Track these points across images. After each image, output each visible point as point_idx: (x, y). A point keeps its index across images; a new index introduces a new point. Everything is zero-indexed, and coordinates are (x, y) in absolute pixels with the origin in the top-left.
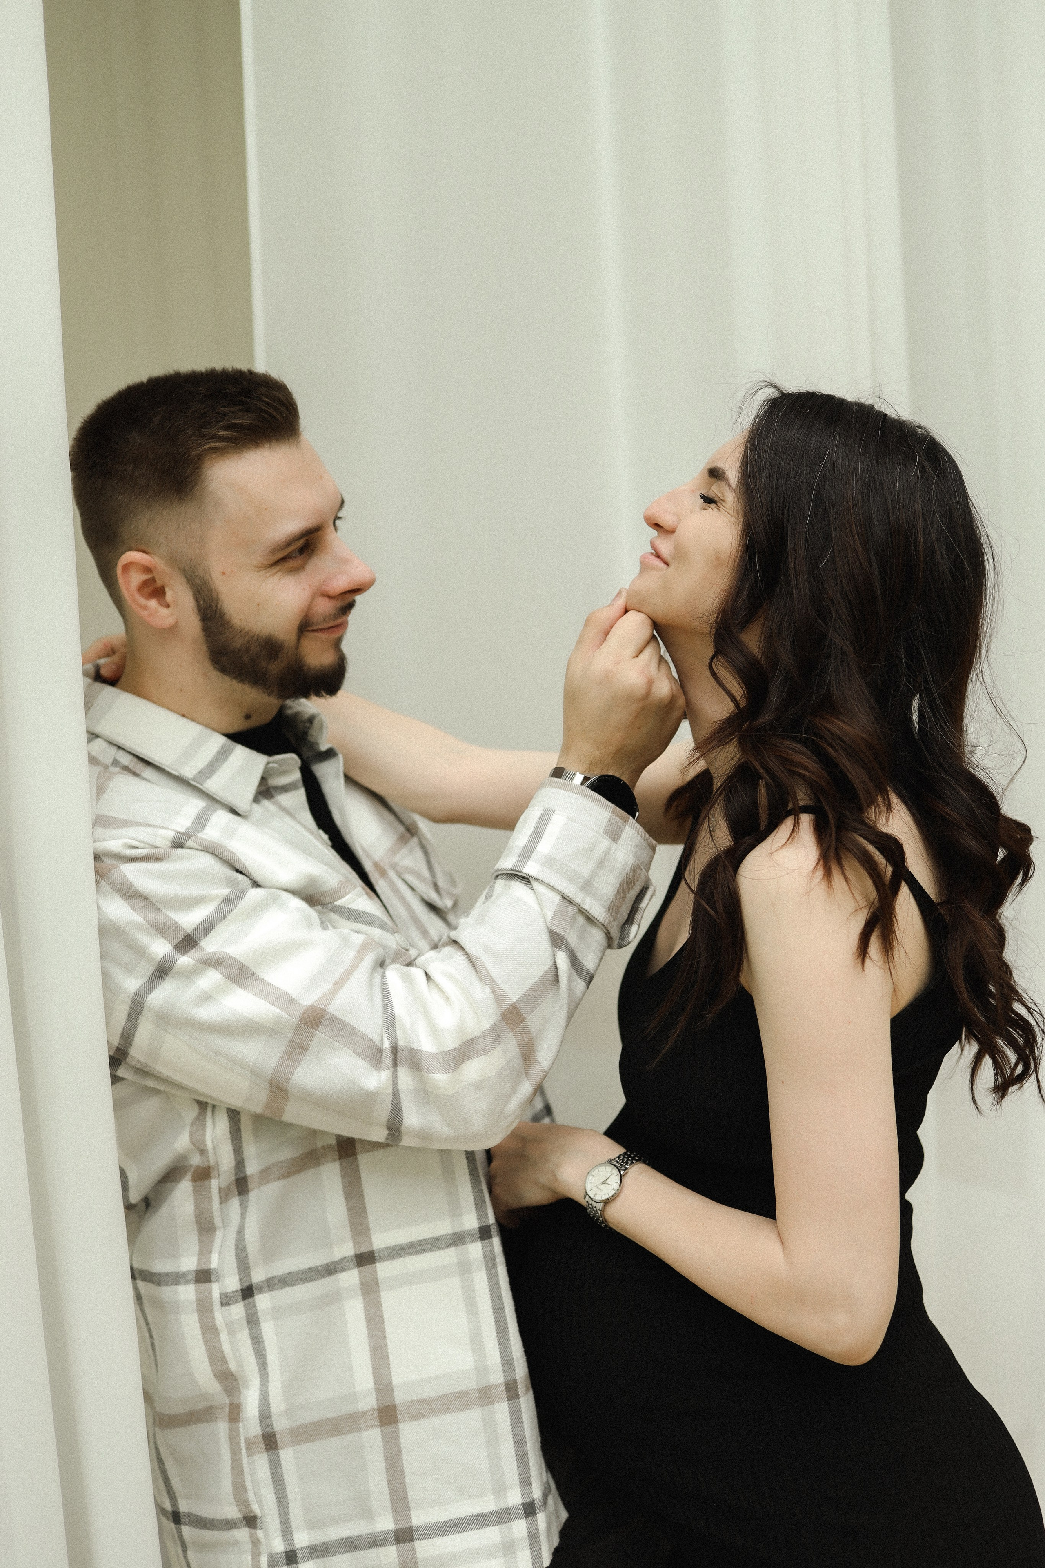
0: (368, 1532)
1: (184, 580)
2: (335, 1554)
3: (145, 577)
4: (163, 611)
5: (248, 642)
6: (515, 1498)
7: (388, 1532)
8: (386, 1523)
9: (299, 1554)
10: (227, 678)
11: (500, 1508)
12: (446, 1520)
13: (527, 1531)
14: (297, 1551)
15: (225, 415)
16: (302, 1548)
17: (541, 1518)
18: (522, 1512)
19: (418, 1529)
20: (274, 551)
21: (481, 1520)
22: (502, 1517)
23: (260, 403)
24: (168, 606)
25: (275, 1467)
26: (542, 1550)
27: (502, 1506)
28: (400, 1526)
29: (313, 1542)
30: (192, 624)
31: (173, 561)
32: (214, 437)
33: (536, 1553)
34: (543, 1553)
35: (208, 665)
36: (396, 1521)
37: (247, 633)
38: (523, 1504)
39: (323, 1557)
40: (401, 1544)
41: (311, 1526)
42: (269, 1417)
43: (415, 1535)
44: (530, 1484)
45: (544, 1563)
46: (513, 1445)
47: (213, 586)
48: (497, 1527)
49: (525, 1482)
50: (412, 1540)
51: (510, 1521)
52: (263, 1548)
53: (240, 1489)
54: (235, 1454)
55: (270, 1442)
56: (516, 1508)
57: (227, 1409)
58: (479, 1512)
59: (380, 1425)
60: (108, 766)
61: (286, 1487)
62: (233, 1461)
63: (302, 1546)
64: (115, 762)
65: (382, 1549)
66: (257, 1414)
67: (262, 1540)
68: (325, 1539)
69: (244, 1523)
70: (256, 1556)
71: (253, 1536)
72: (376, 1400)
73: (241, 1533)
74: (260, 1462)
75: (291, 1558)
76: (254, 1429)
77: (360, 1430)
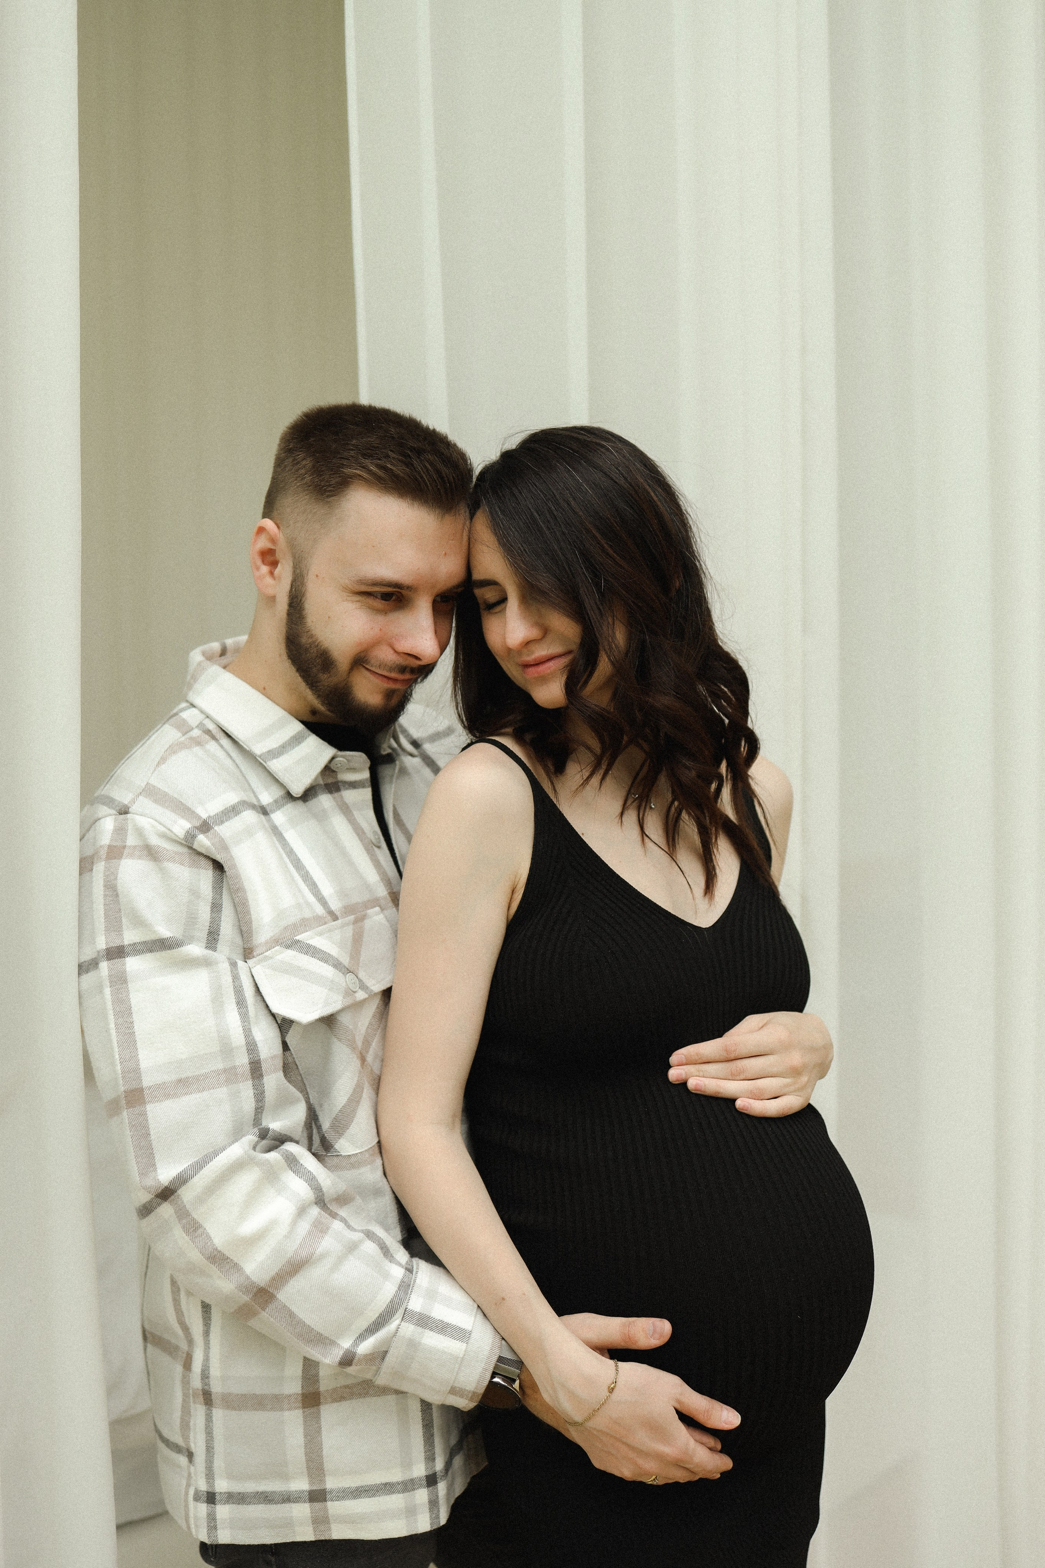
0: (283, 1489)
1: (292, 564)
2: (249, 1503)
4: (270, 581)
5: (311, 645)
6: (420, 1470)
7: (302, 1492)
8: (301, 1485)
9: (218, 1497)
11: (405, 1479)
12: (358, 1486)
14: (216, 1494)
16: (221, 1493)
17: (442, 1487)
18: (424, 1483)
19: (331, 1492)
21: (388, 1488)
22: (408, 1486)
24: (274, 578)
25: (209, 1418)
26: (440, 1512)
27: (407, 1477)
28: (315, 1488)
29: (230, 1490)
33: (434, 1515)
34: (441, 1514)
36: (312, 1484)
37: (313, 637)
38: (427, 1476)
39: (239, 1504)
40: (314, 1503)
41: (230, 1476)
42: (208, 1377)
43: (328, 1497)
44: (434, 1459)
45: (441, 1522)
46: (422, 1429)
47: (305, 582)
48: (402, 1495)
49: (430, 1458)
50: (324, 1500)
51: (414, 1489)
52: (193, 1482)
53: (185, 1426)
54: (185, 1396)
55: (207, 1398)
56: (420, 1479)
57: (185, 1355)
58: (388, 1482)
59: (304, 1407)
60: (193, 729)
61: (214, 1440)
62: (184, 1400)
63: (221, 1491)
64: (200, 726)
65: (293, 1505)
66: (200, 1370)
67: (193, 1475)
68: (242, 1490)
69: (187, 1454)
70: (188, 1485)
71: (189, 1467)
72: (301, 1386)
73: (183, 1460)
74: (199, 1412)
75: (211, 1498)
76: (196, 1383)
77: (282, 1409)
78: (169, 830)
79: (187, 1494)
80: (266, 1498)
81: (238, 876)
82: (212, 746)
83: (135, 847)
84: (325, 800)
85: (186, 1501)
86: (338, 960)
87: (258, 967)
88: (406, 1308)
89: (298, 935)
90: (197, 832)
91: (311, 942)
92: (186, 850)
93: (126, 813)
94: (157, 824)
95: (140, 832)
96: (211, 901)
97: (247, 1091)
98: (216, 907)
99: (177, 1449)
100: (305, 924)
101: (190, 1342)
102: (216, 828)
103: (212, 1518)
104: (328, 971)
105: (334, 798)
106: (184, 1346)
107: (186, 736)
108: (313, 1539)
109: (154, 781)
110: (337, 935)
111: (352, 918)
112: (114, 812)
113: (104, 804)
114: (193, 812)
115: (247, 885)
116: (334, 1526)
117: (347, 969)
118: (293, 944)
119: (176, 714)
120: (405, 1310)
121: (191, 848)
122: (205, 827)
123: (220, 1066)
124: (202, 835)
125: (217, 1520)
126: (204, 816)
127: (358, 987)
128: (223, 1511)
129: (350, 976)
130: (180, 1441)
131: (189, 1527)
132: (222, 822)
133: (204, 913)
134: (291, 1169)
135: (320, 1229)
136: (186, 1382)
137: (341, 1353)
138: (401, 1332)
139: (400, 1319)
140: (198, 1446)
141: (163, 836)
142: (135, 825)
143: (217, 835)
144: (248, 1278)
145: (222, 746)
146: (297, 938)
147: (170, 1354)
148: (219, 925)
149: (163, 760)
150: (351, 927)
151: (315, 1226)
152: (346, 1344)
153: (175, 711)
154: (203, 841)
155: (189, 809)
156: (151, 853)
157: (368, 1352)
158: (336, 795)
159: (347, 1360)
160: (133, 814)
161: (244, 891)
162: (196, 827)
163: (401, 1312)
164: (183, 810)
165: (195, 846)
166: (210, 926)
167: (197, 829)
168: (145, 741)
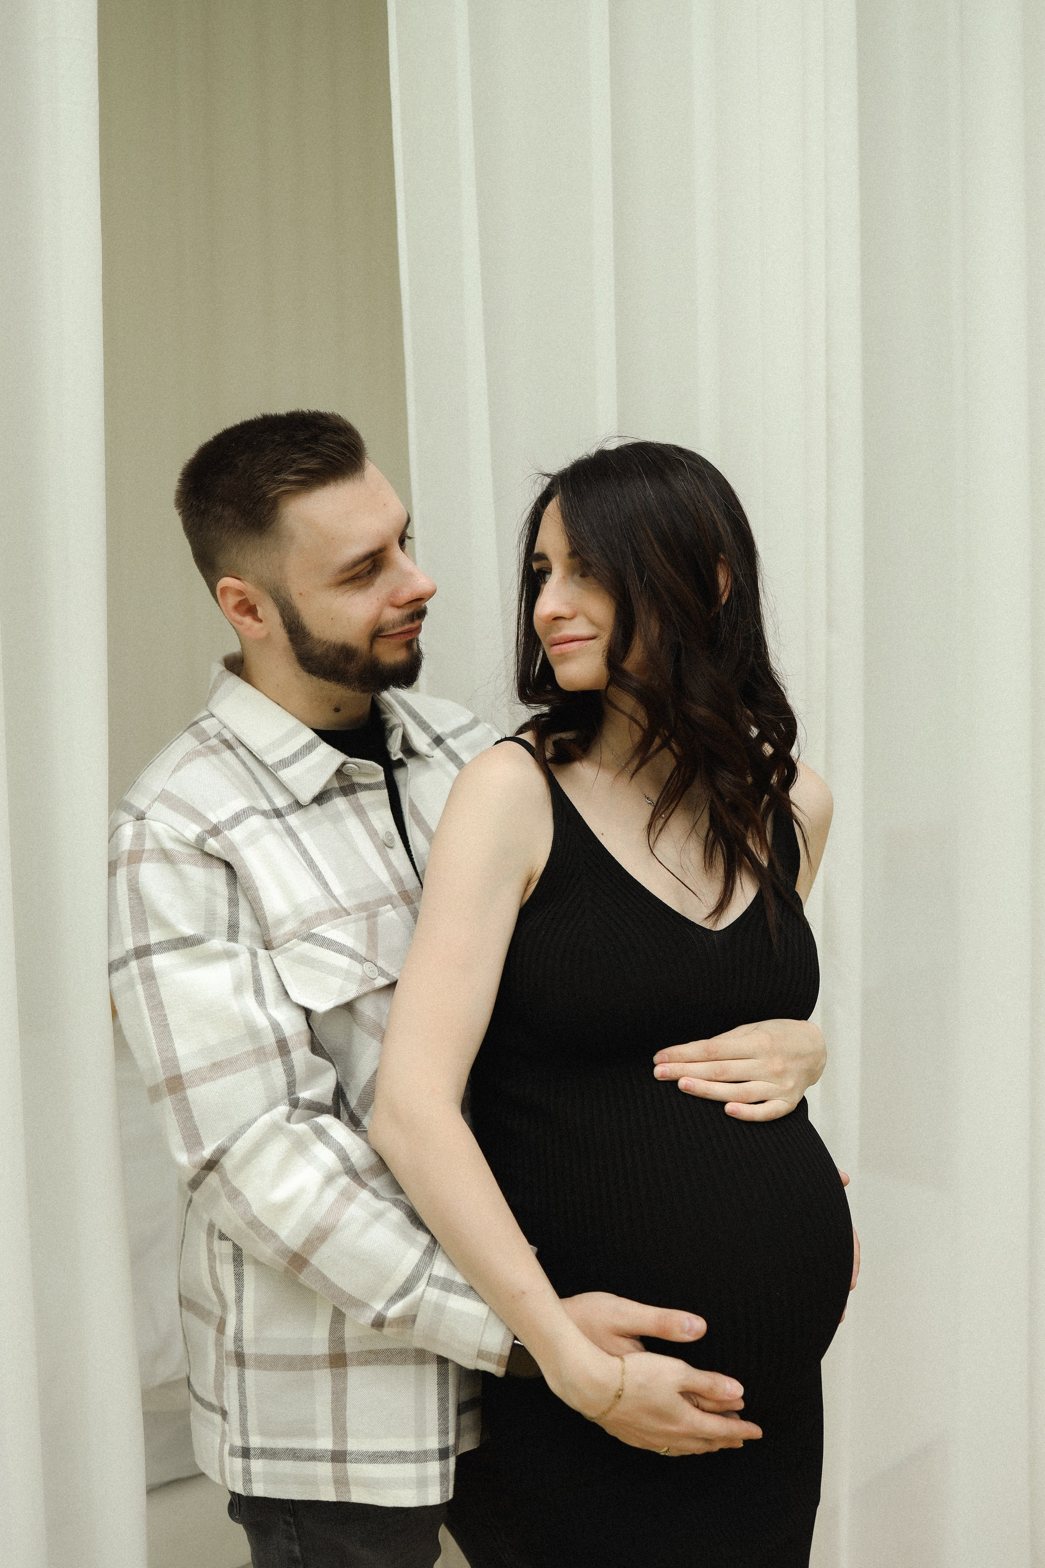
0: (310, 1447)
1: (271, 600)
2: (280, 1459)
3: (239, 599)
4: (257, 625)
5: (327, 650)
6: (433, 1443)
7: (326, 1451)
8: (325, 1443)
9: (252, 1452)
10: (315, 678)
11: (418, 1450)
12: (376, 1451)
13: (439, 1471)
14: (251, 1450)
15: (294, 461)
16: (255, 1448)
17: (451, 1460)
18: (437, 1456)
19: (351, 1453)
20: (343, 570)
21: (401, 1457)
22: (421, 1457)
23: (325, 448)
24: (261, 621)
25: (241, 1380)
26: (448, 1488)
27: (421, 1448)
28: (337, 1448)
29: (262, 1446)
30: (281, 636)
31: (260, 583)
32: (285, 482)
33: (444, 1490)
34: (448, 1490)
35: (297, 667)
36: (335, 1443)
37: (325, 642)
38: (439, 1449)
39: (271, 1459)
40: (336, 1464)
41: (262, 1433)
42: (241, 1340)
43: (348, 1458)
44: (447, 1433)
45: (449, 1496)
46: (437, 1401)
47: (293, 604)
48: (414, 1465)
49: (444, 1432)
50: (345, 1461)
51: (426, 1461)
52: (227, 1439)
53: (219, 1387)
54: (219, 1358)
55: (240, 1359)
56: (433, 1452)
57: (218, 1319)
58: (402, 1450)
59: (331, 1367)
60: (210, 738)
61: (247, 1399)
62: (217, 1362)
63: (256, 1446)
64: (218, 735)
65: (319, 1464)
66: (232, 1335)
67: (227, 1432)
68: (273, 1446)
69: (220, 1412)
70: (223, 1441)
71: (223, 1425)
72: (328, 1348)
73: (217, 1418)
74: (232, 1373)
75: (246, 1453)
76: (229, 1345)
77: (311, 1369)
78: (182, 835)
79: (222, 1449)
80: (295, 1455)
81: (249, 877)
82: (228, 755)
83: (153, 850)
84: (340, 803)
85: (221, 1456)
86: (354, 951)
87: (279, 957)
88: (431, 1274)
89: (314, 928)
90: (207, 836)
91: (327, 935)
92: (198, 852)
93: (143, 819)
94: (170, 829)
95: (155, 837)
96: (228, 897)
97: (277, 1067)
98: (233, 902)
99: (210, 1407)
100: (319, 918)
101: (224, 1306)
102: (226, 832)
103: (247, 1471)
104: (343, 961)
105: (348, 801)
106: (217, 1311)
107: (205, 744)
108: (335, 1500)
109: (168, 788)
110: (352, 927)
111: (364, 914)
112: (132, 818)
113: (125, 810)
114: (205, 817)
115: (258, 883)
116: (353, 1489)
117: (364, 958)
118: (310, 938)
119: (196, 723)
120: (430, 1276)
121: (202, 850)
122: (215, 831)
123: (250, 1048)
124: (211, 838)
125: (252, 1474)
126: (215, 821)
127: (377, 974)
128: (257, 1465)
129: (367, 965)
130: (214, 1400)
131: (224, 1480)
132: (232, 827)
133: (223, 909)
134: (321, 1140)
135: (347, 1197)
136: (219, 1344)
137: (373, 1315)
138: (427, 1296)
139: (425, 1284)
140: (232, 1406)
141: (177, 840)
142: (151, 830)
143: (226, 837)
144: (282, 1242)
145: (237, 755)
146: (313, 931)
147: (203, 1318)
148: (237, 918)
149: (178, 767)
150: (364, 922)
151: (342, 1195)
152: (378, 1306)
153: (196, 719)
154: (213, 844)
155: (200, 814)
156: (166, 856)
157: (397, 1315)
158: (351, 797)
159: (379, 1323)
160: (149, 819)
161: (257, 889)
162: (206, 831)
163: (426, 1275)
164: (195, 815)
165: (206, 849)
166: (229, 920)
167: (208, 833)
168: (165, 748)
